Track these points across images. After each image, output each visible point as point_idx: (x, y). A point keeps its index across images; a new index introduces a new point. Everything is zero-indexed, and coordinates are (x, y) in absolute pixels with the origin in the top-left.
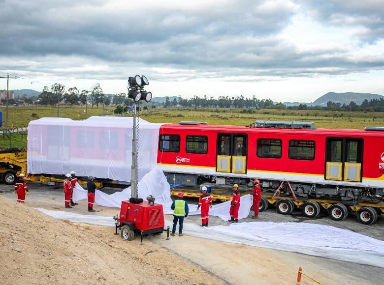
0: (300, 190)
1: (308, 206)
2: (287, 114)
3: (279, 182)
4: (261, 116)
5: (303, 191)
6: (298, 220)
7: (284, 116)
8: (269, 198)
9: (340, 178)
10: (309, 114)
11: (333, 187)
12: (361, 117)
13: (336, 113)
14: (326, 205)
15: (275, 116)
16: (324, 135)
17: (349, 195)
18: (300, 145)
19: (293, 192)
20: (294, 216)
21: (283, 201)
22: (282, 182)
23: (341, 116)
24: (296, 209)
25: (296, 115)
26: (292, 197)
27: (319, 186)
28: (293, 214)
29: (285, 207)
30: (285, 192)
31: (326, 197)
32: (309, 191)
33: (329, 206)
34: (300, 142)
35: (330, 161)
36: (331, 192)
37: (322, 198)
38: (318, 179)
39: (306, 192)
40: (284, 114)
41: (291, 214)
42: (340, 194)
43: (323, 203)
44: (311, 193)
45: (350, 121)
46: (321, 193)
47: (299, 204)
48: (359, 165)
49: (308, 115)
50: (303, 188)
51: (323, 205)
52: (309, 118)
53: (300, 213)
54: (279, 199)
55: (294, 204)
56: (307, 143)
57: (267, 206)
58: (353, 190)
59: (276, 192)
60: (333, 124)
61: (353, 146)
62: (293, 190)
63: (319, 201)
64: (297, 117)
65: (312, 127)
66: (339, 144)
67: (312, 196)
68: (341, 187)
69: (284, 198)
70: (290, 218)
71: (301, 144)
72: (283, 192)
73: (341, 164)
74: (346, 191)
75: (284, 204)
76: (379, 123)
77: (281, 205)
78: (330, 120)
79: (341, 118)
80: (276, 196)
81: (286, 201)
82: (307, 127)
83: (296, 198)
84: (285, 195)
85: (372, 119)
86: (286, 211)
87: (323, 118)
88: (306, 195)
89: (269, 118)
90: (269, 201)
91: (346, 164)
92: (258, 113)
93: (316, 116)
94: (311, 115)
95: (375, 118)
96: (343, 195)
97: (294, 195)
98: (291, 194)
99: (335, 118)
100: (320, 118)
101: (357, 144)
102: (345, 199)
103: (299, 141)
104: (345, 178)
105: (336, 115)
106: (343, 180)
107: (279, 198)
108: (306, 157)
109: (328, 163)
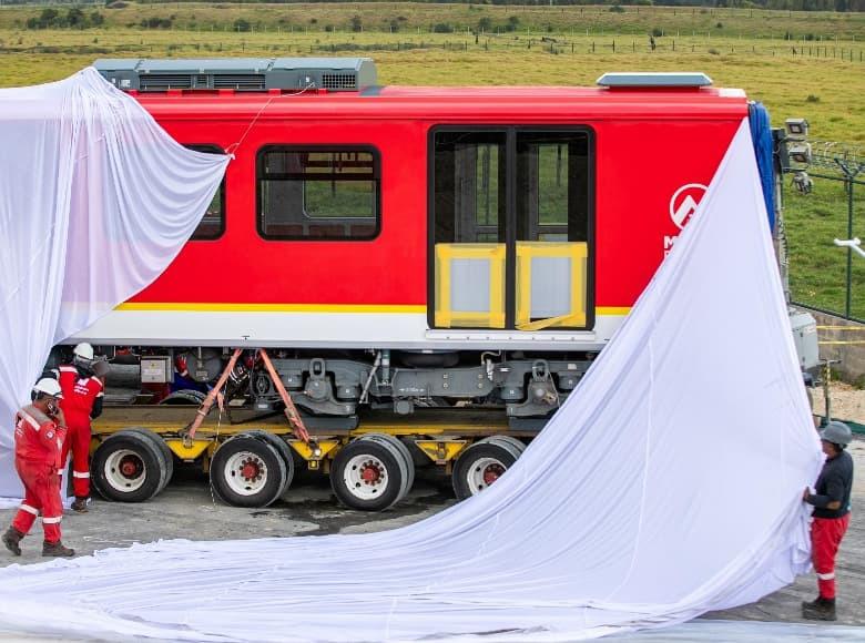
0: (319, 387)
1: (358, 460)
2: (259, 27)
3: (218, 354)
4: (134, 37)
5: (335, 390)
6: (316, 527)
7: (246, 35)
8: (176, 436)
9: (499, 318)
10: (364, 22)
11: (468, 359)
12: (597, 29)
13: (485, 14)
14: (442, 445)
15: (198, 37)
16: (419, 119)
17: (540, 393)
18: (309, 170)
19: (286, 397)
20: (297, 510)
21: (240, 445)
22: (232, 351)
23: (509, 29)
24: (304, 476)
25: (300, 30)
26: (286, 421)
27: (403, 359)
28: (294, 499)
29: (251, 472)
30: (250, 402)
31: (440, 410)
32: (360, 389)
33: (454, 449)
34: (313, 157)
35: (450, 237)
36: (463, 385)
37: (421, 414)
38: (397, 326)
39: (348, 392)
40: (242, 26)
41: (279, 504)
42: (498, 390)
43: (427, 437)
44: (371, 397)
45: (551, 51)
46: (414, 391)
47: (315, 452)
48: (581, 249)
49: (357, 27)
50: (331, 375)
51: (425, 446)
52: (362, 38)
53: (325, 496)
54: (221, 438)
55: (294, 452)
56: (344, 157)
57: (165, 474)
58: (556, 366)
59: (208, 402)
60: (475, 66)
61: (551, 166)
62: (288, 389)
63: (406, 430)
64: (308, 39)
65: (361, 81)
66: (488, 157)
67: (374, 409)
68: (504, 357)
69: (247, 431)
70: (274, 519)
71: (314, 164)
72: (240, 402)
73: (502, 248)
74: (528, 376)
75: (247, 455)
76: (674, 55)
77: (233, 464)
78: (462, 47)
79: (508, 36)
80: (207, 420)
81: (257, 445)
82: (339, 81)
83: (300, 424)
84: (248, 413)
85: (645, 40)
86: (258, 487)
87: (427, 38)
88: (348, 408)
89: (173, 47)
90: (178, 448)
91: (523, 249)
92: (118, 25)
93: (394, 29)
94: (369, 28)
95: (657, 33)
96: (512, 393)
97: (291, 411)
98: (278, 409)
99: (483, 39)
100: (416, 38)
101: (565, 155)
102: (526, 410)
103: (304, 151)
104: (522, 315)
105: (484, 25)
106: (510, 324)
107: (219, 429)
108: (341, 227)
109: (442, 250)
